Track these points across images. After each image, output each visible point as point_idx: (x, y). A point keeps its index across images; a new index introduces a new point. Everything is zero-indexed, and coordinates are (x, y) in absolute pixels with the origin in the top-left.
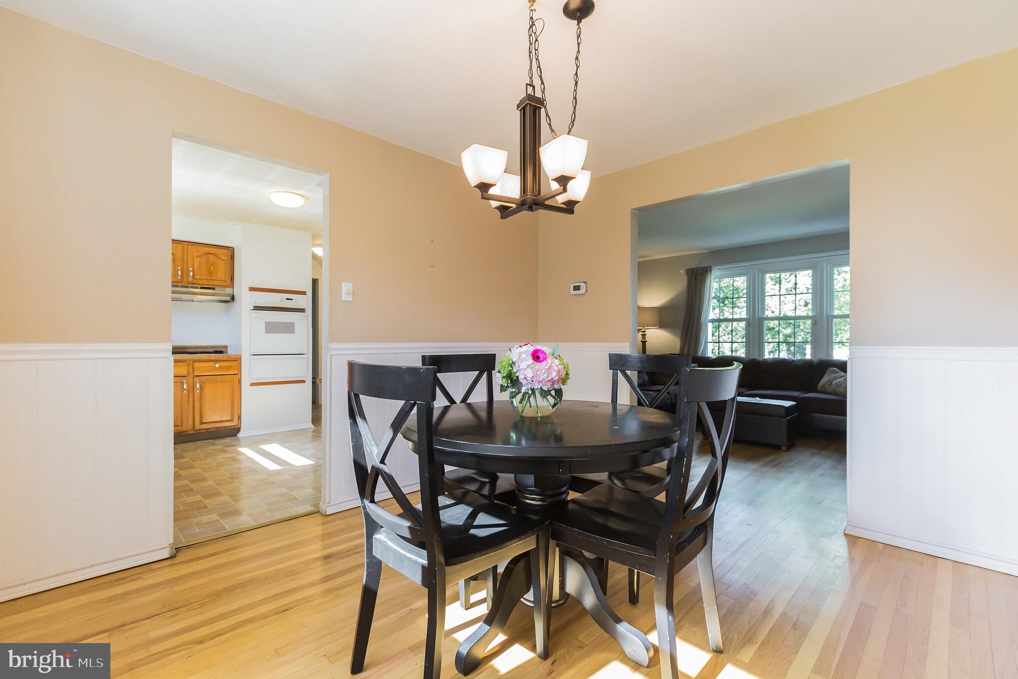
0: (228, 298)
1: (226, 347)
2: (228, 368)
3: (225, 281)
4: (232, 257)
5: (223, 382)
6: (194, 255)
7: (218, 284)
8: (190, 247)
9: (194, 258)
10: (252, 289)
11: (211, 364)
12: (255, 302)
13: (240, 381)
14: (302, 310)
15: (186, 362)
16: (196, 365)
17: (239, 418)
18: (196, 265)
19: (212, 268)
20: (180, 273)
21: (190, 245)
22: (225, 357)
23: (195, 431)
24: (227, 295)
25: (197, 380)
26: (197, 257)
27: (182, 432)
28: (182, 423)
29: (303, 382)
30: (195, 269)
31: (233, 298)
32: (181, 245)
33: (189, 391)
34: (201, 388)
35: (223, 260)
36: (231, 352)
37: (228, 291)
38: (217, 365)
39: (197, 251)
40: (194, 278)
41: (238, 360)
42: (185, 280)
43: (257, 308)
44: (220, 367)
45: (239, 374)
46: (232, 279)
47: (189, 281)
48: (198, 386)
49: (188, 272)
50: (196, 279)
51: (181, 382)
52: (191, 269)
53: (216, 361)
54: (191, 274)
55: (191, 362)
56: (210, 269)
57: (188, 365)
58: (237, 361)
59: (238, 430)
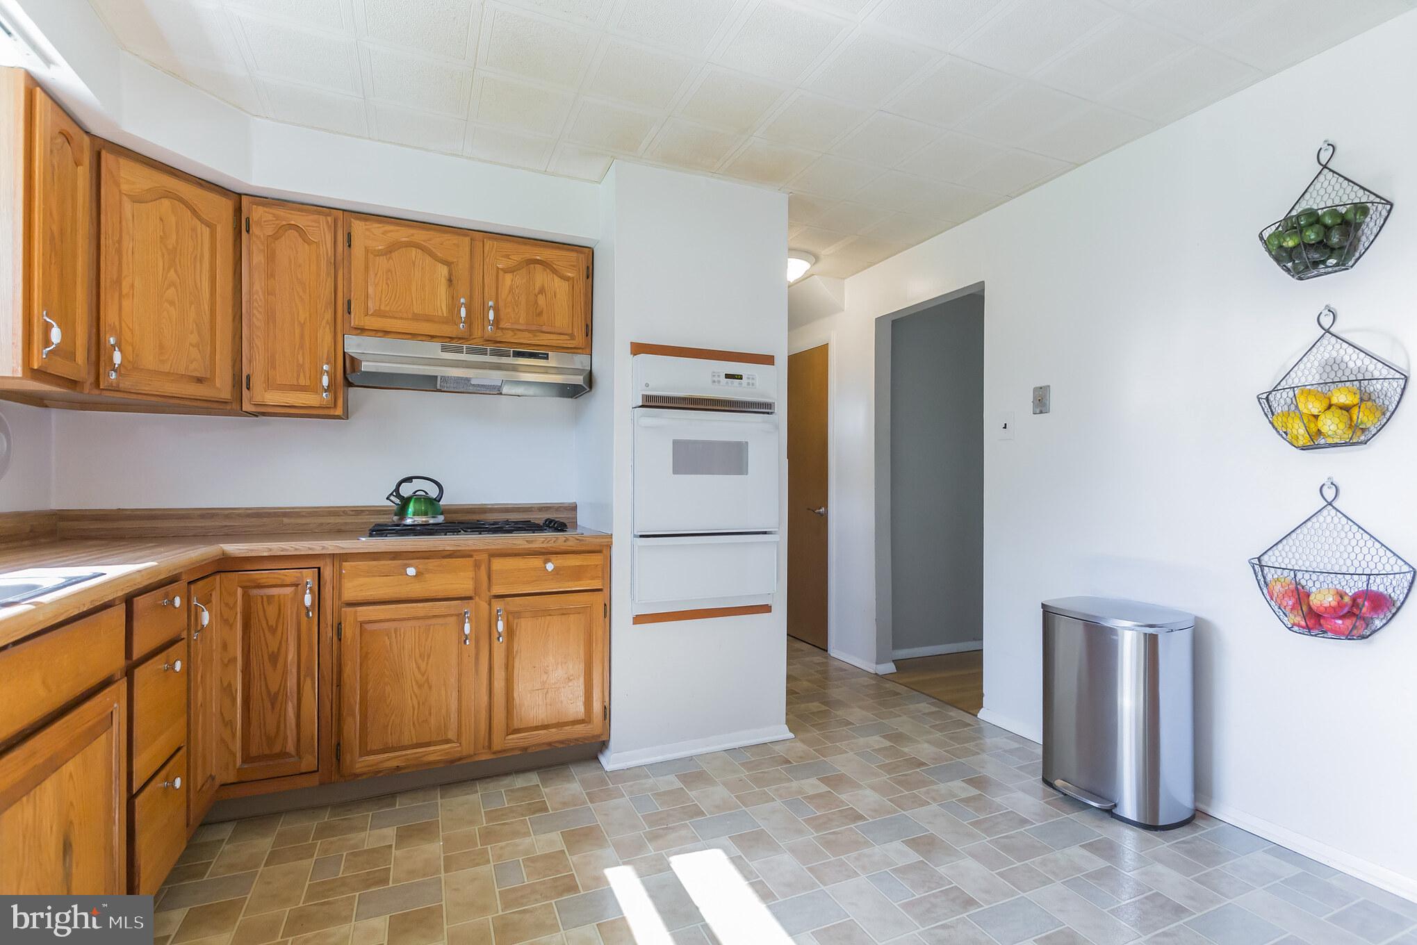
0: (579, 380)
1: (573, 508)
2: (578, 573)
3: (572, 337)
4: (590, 274)
5: (564, 613)
6: (500, 266)
7: (554, 343)
8: (488, 244)
9: (498, 273)
10: (638, 349)
11: (536, 562)
12: (647, 385)
13: (607, 610)
14: (764, 408)
15: (471, 556)
16: (498, 564)
17: (606, 712)
18: (504, 293)
19: (541, 300)
20: (463, 312)
21: (490, 238)
22: (569, 543)
23: (494, 753)
24: (576, 372)
25: (498, 605)
26: (506, 271)
27: (460, 759)
28: (459, 735)
29: (766, 609)
30: (501, 304)
31: (590, 380)
32: (467, 240)
33: (477, 641)
34: (510, 632)
35: (567, 279)
36: (585, 520)
37: (580, 361)
38: (550, 567)
39: (507, 256)
40: (498, 328)
41: (601, 548)
42: (477, 333)
43: (652, 402)
44: (557, 570)
45: (603, 591)
46: (589, 331)
47: (486, 336)
48: (501, 626)
49: (484, 309)
50: (502, 329)
51: (458, 615)
52: (491, 303)
53: (546, 554)
54: (491, 316)
55: (485, 556)
56: (536, 302)
57: (477, 566)
58: (600, 552)
59: (603, 745)
